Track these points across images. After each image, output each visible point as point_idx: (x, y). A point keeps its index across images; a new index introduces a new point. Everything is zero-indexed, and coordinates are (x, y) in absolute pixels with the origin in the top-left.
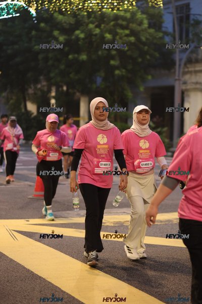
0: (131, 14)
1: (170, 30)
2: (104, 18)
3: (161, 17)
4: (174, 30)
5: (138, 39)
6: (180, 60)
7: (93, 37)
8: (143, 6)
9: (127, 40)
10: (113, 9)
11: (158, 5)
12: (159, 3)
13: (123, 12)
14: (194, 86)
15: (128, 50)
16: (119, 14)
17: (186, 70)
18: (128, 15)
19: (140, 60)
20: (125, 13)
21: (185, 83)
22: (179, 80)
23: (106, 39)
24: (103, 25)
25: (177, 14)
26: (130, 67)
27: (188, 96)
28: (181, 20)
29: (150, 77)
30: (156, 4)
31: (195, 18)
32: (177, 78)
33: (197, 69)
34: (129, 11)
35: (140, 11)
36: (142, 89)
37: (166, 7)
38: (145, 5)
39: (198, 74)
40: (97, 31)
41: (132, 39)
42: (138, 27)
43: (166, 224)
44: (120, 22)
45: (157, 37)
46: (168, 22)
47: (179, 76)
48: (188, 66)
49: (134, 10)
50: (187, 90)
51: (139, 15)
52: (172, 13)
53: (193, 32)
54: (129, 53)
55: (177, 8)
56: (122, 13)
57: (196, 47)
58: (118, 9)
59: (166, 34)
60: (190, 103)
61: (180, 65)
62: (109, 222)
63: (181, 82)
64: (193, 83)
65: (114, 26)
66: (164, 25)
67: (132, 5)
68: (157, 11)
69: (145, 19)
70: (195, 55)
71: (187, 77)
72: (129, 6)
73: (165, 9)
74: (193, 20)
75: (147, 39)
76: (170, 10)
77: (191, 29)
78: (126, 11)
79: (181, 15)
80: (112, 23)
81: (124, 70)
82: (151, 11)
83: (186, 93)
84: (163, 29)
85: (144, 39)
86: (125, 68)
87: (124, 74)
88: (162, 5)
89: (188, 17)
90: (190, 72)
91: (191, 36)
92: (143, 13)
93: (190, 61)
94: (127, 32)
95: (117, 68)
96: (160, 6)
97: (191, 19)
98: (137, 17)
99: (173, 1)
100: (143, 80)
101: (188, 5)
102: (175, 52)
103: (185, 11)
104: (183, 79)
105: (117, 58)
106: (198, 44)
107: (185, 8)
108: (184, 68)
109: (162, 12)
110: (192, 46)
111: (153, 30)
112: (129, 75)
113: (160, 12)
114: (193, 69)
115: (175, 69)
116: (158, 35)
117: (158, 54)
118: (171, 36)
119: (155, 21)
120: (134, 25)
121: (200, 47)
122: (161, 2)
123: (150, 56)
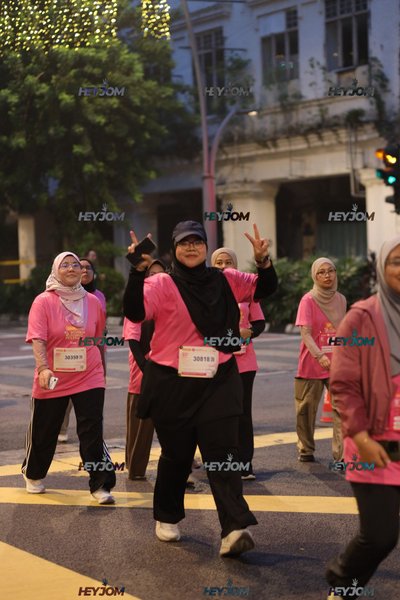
0: (108, 53)
1: (188, 81)
2: (57, 63)
3: (168, 56)
4: (195, 82)
5: (127, 103)
6: (211, 139)
7: (36, 100)
8: (132, 36)
9: (104, 104)
10: (72, 46)
11: (160, 34)
12: (162, 30)
13: (93, 49)
14: (240, 188)
15: (106, 124)
16: (86, 54)
17: (224, 157)
18: (103, 55)
19: (132, 142)
20: (97, 52)
21: (222, 183)
22: (210, 177)
23: (63, 103)
24: (54, 77)
25: (199, 48)
26: (113, 157)
28: (207, 61)
29: (153, 175)
30: (157, 32)
31: (235, 57)
32: (206, 174)
33: (244, 154)
34: (105, 47)
35: (125, 46)
36: (138, 198)
37: (178, 36)
38: (136, 34)
39: (247, 165)
40: (44, 88)
41: (114, 101)
42: (124, 78)
44: (88, 69)
45: (163, 96)
46: (184, 67)
47: (209, 171)
48: (226, 149)
49: (114, 45)
50: (228, 197)
51: (125, 55)
52: (188, 48)
54: (108, 129)
55: (198, 37)
56: (91, 53)
57: (238, 113)
58: (83, 45)
59: (180, 89)
60: (233, 221)
61: (210, 149)
63: (215, 182)
64: (237, 182)
65: (76, 76)
66: (175, 72)
67: (110, 34)
68: (159, 47)
69: (136, 62)
70: (237, 128)
71: (225, 171)
72: (105, 39)
73: (175, 40)
74: (231, 59)
75: (143, 100)
76: (185, 43)
77: (227, 76)
78: (98, 47)
79: (208, 51)
80: (72, 72)
81: (101, 164)
82: (148, 45)
83: (224, 203)
84: (174, 80)
85: (136, 101)
86: (103, 158)
87: (101, 170)
88: (168, 34)
89: (220, 54)
90: (231, 162)
92: (132, 49)
93: (229, 140)
95: (87, 159)
96: (166, 37)
97: (227, 58)
98: (122, 58)
99: (189, 24)
100: (141, 181)
101: (219, 32)
102: (200, 124)
103: (213, 43)
104: (218, 176)
105: (87, 140)
106: (244, 108)
107: (213, 38)
108: (218, 154)
109: (170, 47)
110: (232, 110)
111: (155, 83)
112: (112, 173)
113: (165, 47)
114: (235, 156)
115: (201, 156)
116: (163, 93)
117: (167, 128)
118: (191, 94)
119: (156, 64)
120: (117, 75)
121: (247, 113)
122: (167, 29)
123: (151, 134)
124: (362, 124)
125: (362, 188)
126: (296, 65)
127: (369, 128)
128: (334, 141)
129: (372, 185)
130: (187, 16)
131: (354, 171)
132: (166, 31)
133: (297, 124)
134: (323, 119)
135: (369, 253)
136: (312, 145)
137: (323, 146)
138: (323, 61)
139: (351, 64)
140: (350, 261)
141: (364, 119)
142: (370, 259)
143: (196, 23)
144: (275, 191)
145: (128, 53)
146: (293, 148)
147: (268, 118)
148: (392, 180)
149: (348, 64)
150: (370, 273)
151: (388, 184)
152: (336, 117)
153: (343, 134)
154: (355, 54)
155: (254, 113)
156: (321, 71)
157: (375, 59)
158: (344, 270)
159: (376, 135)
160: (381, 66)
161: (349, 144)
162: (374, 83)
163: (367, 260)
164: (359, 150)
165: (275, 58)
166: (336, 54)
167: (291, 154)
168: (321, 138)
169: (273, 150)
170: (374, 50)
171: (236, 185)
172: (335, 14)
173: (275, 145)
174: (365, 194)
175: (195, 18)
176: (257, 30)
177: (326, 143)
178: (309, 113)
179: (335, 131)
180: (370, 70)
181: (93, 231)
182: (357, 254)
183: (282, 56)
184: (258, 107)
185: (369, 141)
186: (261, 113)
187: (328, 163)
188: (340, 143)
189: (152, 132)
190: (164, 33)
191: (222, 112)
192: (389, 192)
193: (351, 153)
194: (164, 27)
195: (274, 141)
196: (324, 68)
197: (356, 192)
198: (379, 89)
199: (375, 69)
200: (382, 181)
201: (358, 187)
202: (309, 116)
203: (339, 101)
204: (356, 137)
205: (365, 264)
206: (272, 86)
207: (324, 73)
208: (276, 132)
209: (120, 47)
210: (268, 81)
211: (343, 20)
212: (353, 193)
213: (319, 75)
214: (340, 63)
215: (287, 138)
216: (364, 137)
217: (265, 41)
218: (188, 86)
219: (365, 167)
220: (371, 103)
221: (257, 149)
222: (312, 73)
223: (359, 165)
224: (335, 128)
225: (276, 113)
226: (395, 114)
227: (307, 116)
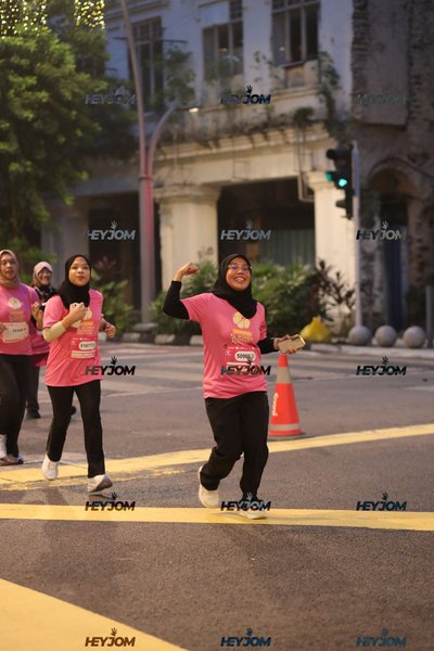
0: (37, 42)
1: (123, 74)
3: (102, 47)
4: (131, 76)
5: (57, 96)
6: (148, 137)
8: (62, 25)
9: (33, 98)
11: (94, 22)
12: (96, 19)
13: (21, 38)
14: (178, 192)
15: (34, 120)
16: (13, 43)
17: (161, 158)
18: (32, 45)
19: (62, 140)
20: (25, 42)
21: (160, 185)
22: (147, 178)
25: (136, 40)
26: (41, 155)
27: (168, 212)
28: (144, 53)
29: (85, 176)
30: (90, 21)
31: (175, 50)
32: (143, 175)
33: (184, 155)
34: (33, 37)
35: (56, 35)
36: (69, 201)
37: (113, 25)
38: (67, 23)
39: (186, 166)
41: (43, 95)
42: (54, 69)
43: (138, 480)
44: (15, 59)
45: (97, 90)
46: (119, 59)
47: (146, 172)
48: (164, 149)
49: (44, 34)
50: (166, 200)
51: (55, 45)
52: (124, 39)
53: (172, 79)
54: (36, 125)
55: (134, 27)
56: (18, 42)
57: (178, 110)
58: (10, 33)
59: (114, 82)
60: (172, 227)
61: (147, 149)
62: (16, 483)
63: (152, 185)
64: (177, 185)
65: (2, 67)
66: (108, 64)
67: (40, 22)
68: (92, 36)
69: (68, 53)
70: (176, 126)
71: (163, 173)
72: (33, 27)
73: (109, 30)
74: (170, 52)
75: (75, 95)
76: (121, 34)
77: (166, 71)
78: (25, 36)
79: (145, 42)
81: (29, 163)
82: (81, 35)
83: (162, 207)
84: (108, 73)
85: (68, 95)
86: (30, 157)
87: (29, 170)
88: (102, 23)
89: (159, 46)
90: (170, 163)
91: (166, 86)
92: (63, 39)
93: (167, 139)
94: (32, 81)
95: (14, 158)
96: (100, 25)
97: (165, 51)
98: (52, 49)
99: (126, 14)
100: (72, 183)
101: (157, 22)
102: (136, 122)
103: (151, 34)
104: (155, 177)
105: (13, 137)
106: (185, 104)
107: (151, 29)
108: (155, 155)
109: (104, 37)
110: (171, 106)
111: (88, 76)
112: (41, 174)
113: (98, 38)
114: (174, 156)
115: (138, 157)
116: (97, 87)
117: (101, 125)
118: (126, 88)
119: (89, 55)
120: (46, 66)
121: (188, 110)
122: (101, 17)
123: (83, 131)
124: (310, 123)
125: (311, 192)
126: (241, 59)
127: (318, 127)
128: (281, 142)
129: (321, 189)
130: (123, 4)
131: (302, 173)
132: (100, 19)
133: (241, 123)
134: (269, 118)
135: (318, 261)
136: (257, 145)
137: (269, 147)
138: (269, 56)
139: (299, 59)
140: (297, 269)
141: (313, 118)
142: (319, 267)
143: (132, 12)
144: (216, 195)
145: (58, 43)
146: (237, 148)
147: (209, 116)
148: (343, 183)
149: (297, 59)
150: (319, 282)
151: (339, 187)
152: (282, 115)
153: (291, 134)
154: (304, 48)
155: (195, 110)
156: (267, 66)
157: (325, 54)
158: (291, 279)
159: (326, 135)
160: (331, 61)
161: (297, 145)
162: (324, 79)
163: (315, 269)
164: (308, 152)
165: (217, 51)
166: (282, 49)
167: (234, 155)
168: (266, 138)
169: (214, 151)
170: (324, 44)
171: (175, 188)
172: (282, 5)
173: (218, 146)
174: (313, 198)
175: (131, 6)
176: (199, 20)
177: (272, 143)
178: (255, 110)
179: (282, 130)
180: (319, 65)
181: (20, 237)
182: (305, 263)
183: (225, 50)
184: (199, 104)
185: (318, 141)
186: (203, 110)
187: (274, 164)
188: (288, 143)
189: (84, 129)
190: (98, 21)
191: (160, 109)
192: (340, 195)
193: (299, 154)
194: (98, 16)
195: (216, 140)
196: (270, 63)
197: (304, 196)
198: (330, 87)
199: (325, 64)
200: (332, 184)
201: (306, 191)
202: (253, 114)
203: (287, 98)
204: (304, 138)
205: (314, 273)
206: (214, 81)
207: (270, 68)
208: (218, 131)
209: (50, 37)
210: (209, 76)
211: (292, 11)
212: (301, 197)
213: (265, 70)
214: (288, 57)
215: (231, 137)
216: (313, 138)
217: (207, 32)
218: (123, 80)
219: (314, 169)
220: (321, 101)
221: (199, 149)
222: (257, 68)
223: (307, 168)
224: (282, 127)
225: (217, 110)
226: (346, 113)
227: (252, 113)
